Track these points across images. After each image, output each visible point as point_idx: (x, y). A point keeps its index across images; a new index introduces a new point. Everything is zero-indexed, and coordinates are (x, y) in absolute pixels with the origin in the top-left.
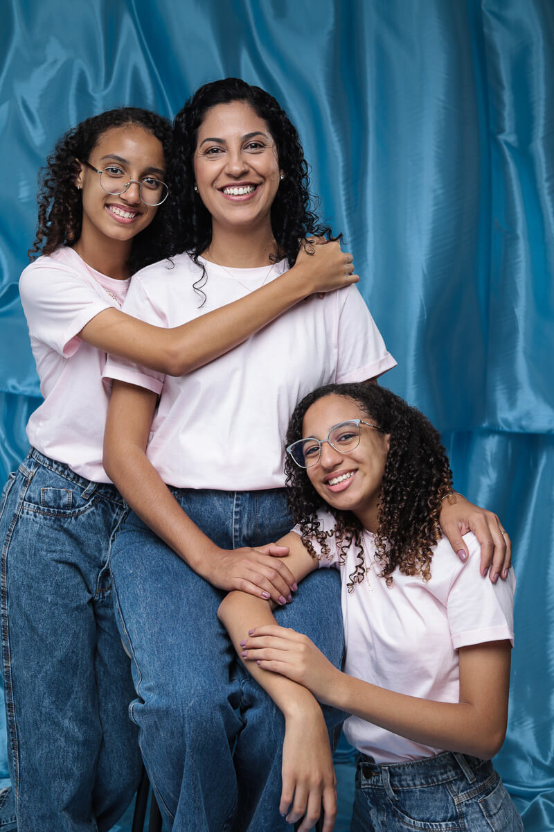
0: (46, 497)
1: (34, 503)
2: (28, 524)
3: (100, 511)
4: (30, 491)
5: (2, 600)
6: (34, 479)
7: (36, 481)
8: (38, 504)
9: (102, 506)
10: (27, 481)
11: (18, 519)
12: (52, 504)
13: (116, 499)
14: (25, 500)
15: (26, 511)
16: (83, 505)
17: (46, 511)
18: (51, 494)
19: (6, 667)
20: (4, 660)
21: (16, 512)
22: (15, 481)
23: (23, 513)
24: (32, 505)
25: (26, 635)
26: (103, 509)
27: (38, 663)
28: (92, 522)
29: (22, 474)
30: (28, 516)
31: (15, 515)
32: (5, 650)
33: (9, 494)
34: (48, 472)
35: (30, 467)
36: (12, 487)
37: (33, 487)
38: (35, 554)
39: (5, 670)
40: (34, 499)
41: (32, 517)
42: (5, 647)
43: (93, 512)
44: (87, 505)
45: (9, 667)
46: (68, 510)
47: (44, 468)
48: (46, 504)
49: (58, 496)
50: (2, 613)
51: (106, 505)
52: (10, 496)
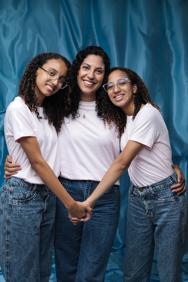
0: (21, 197)
1: (17, 200)
2: (16, 208)
3: (39, 195)
4: (14, 195)
5: (7, 235)
6: (14, 191)
7: (15, 192)
8: (18, 200)
9: (39, 193)
10: (11, 192)
11: (11, 206)
12: (24, 199)
13: (43, 189)
14: (12, 199)
15: (14, 203)
16: (34, 195)
17: (22, 201)
18: (22, 195)
19: (7, 259)
20: (6, 257)
21: (10, 204)
22: (6, 193)
23: (13, 204)
24: (16, 201)
25: (16, 247)
26: (40, 193)
27: (21, 256)
28: (37, 199)
29: (8, 190)
30: (16, 205)
31: (10, 205)
32: (7, 253)
33: (5, 198)
34: (19, 188)
35: (10, 187)
36: (5, 195)
37: (14, 194)
38: (20, 217)
39: (7, 260)
40: (16, 198)
41: (17, 205)
42: (7, 252)
43: (37, 196)
44: (35, 195)
45: (8, 259)
46: (29, 198)
47: (17, 186)
48: (21, 199)
49: (25, 195)
50: (7, 240)
51: (40, 192)
52: (6, 198)
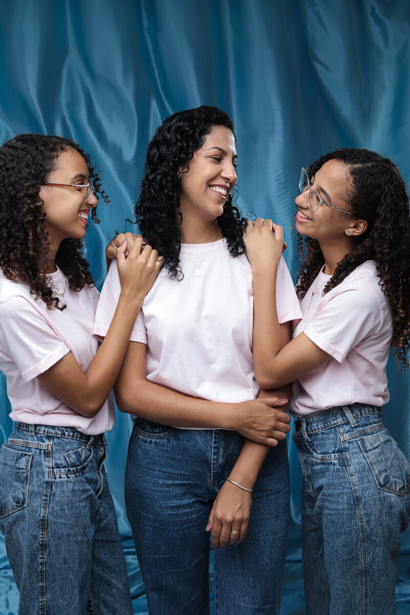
0: (71, 460)
1: (63, 468)
2: (63, 486)
3: (95, 454)
4: (55, 459)
6: (54, 450)
7: (57, 450)
8: (67, 468)
10: (48, 453)
11: (52, 484)
12: (78, 463)
13: (99, 441)
14: (53, 468)
15: (58, 476)
16: (90, 454)
17: (75, 470)
18: (74, 456)
20: (40, 597)
21: (47, 479)
22: (33, 456)
23: (55, 478)
24: (62, 470)
26: (96, 451)
28: (92, 465)
29: (38, 449)
30: (62, 479)
31: (47, 482)
33: (31, 468)
34: (63, 440)
36: (32, 462)
37: (56, 455)
39: (41, 604)
40: (61, 464)
41: (66, 479)
46: (86, 462)
47: (58, 438)
48: (73, 465)
49: (78, 455)
51: (96, 448)
52: (33, 469)
